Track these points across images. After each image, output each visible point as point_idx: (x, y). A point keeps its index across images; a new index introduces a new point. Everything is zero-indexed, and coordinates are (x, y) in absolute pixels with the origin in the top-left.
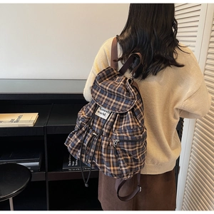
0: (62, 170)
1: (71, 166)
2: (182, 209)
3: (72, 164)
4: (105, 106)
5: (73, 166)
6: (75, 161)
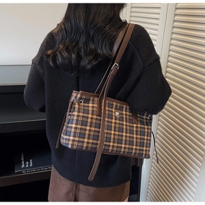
1: (25, 168)
2: (146, 200)
3: (25, 165)
5: (27, 167)
6: (29, 161)
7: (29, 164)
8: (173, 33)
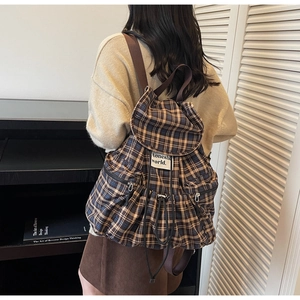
0: (22, 243)
1: (38, 236)
3: (38, 232)
4: (161, 149)
5: (40, 236)
7: (44, 232)
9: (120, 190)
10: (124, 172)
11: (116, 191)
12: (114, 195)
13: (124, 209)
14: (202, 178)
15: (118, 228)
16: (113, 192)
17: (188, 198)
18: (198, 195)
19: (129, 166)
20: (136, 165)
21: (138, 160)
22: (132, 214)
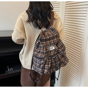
6: (11, 69)
8: (64, 22)
9: (43, 61)
10: (42, 56)
11: (42, 62)
12: (42, 63)
13: (46, 66)
14: (62, 47)
15: (47, 71)
16: (41, 62)
17: (60, 54)
18: (62, 52)
19: (43, 54)
20: (44, 53)
21: (45, 51)
22: (49, 66)
